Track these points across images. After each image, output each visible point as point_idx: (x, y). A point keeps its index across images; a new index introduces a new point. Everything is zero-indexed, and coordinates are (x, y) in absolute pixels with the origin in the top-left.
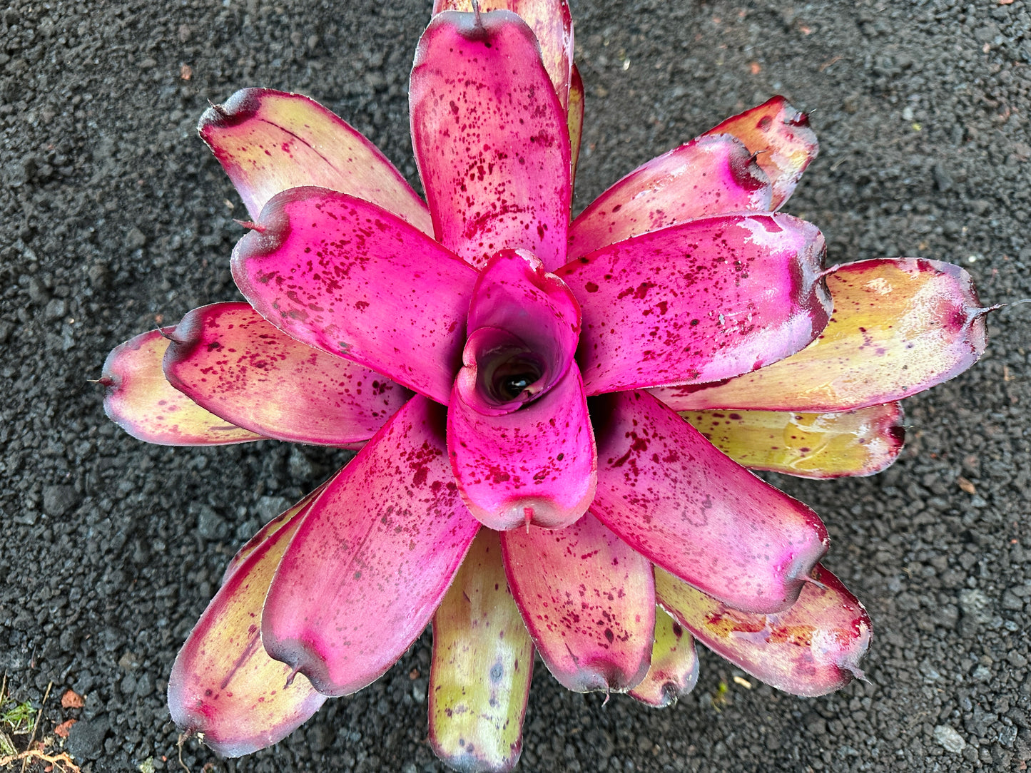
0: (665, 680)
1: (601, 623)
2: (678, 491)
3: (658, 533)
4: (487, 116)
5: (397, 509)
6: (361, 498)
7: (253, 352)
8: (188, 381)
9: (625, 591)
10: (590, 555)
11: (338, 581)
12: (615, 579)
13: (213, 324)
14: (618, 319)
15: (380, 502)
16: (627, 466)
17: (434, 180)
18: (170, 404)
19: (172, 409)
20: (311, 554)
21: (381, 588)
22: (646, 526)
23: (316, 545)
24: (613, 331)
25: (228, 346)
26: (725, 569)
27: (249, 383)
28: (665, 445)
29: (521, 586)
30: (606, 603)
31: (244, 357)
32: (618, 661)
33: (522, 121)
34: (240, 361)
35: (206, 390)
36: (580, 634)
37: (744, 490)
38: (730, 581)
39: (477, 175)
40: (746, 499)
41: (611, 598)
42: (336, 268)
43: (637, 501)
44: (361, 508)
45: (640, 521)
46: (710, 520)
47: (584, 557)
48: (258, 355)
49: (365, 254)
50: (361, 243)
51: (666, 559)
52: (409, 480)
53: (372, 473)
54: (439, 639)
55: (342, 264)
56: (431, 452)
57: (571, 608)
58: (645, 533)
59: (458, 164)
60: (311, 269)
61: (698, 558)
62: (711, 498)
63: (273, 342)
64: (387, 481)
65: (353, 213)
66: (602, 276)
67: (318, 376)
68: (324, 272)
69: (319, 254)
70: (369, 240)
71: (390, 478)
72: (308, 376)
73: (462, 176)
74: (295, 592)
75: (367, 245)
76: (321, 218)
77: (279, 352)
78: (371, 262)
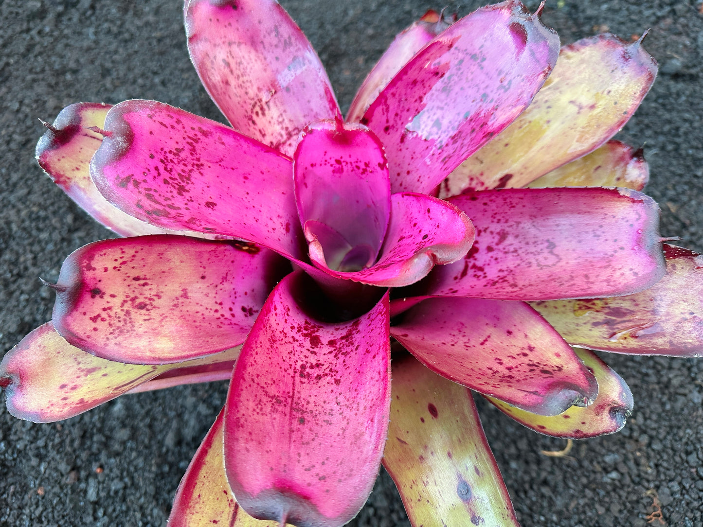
0: (608, 407)
1: (532, 370)
2: (523, 255)
3: (529, 288)
4: (251, 65)
5: (309, 365)
6: (275, 361)
7: (132, 296)
9: (533, 345)
10: (486, 340)
11: (286, 429)
12: (518, 343)
13: (90, 268)
14: (408, 160)
15: (292, 363)
16: (471, 272)
17: (230, 112)
18: (72, 385)
19: (74, 388)
21: (329, 423)
22: (516, 289)
23: (251, 405)
24: (408, 173)
25: (109, 292)
26: (597, 276)
27: (136, 325)
28: (492, 233)
30: (526, 360)
31: (125, 301)
32: (569, 381)
33: (277, 59)
34: (122, 305)
35: (99, 339)
36: (523, 381)
38: (608, 281)
39: (260, 112)
40: (575, 219)
41: (525, 355)
42: (179, 174)
43: (497, 282)
44: (278, 369)
45: (510, 289)
46: (562, 255)
47: (482, 344)
48: (136, 298)
49: (198, 160)
50: (193, 151)
51: (550, 294)
52: (307, 344)
53: (274, 341)
55: (183, 171)
57: (500, 374)
58: (520, 292)
59: (244, 105)
60: (159, 174)
61: (572, 282)
62: (551, 240)
63: (145, 284)
64: (289, 347)
65: (178, 122)
66: (382, 132)
67: (193, 308)
68: (170, 178)
69: (162, 161)
70: (198, 146)
71: (291, 346)
72: (185, 309)
73: (250, 113)
74: (250, 448)
75: (198, 151)
76: (156, 127)
77: (154, 293)
78: (206, 167)
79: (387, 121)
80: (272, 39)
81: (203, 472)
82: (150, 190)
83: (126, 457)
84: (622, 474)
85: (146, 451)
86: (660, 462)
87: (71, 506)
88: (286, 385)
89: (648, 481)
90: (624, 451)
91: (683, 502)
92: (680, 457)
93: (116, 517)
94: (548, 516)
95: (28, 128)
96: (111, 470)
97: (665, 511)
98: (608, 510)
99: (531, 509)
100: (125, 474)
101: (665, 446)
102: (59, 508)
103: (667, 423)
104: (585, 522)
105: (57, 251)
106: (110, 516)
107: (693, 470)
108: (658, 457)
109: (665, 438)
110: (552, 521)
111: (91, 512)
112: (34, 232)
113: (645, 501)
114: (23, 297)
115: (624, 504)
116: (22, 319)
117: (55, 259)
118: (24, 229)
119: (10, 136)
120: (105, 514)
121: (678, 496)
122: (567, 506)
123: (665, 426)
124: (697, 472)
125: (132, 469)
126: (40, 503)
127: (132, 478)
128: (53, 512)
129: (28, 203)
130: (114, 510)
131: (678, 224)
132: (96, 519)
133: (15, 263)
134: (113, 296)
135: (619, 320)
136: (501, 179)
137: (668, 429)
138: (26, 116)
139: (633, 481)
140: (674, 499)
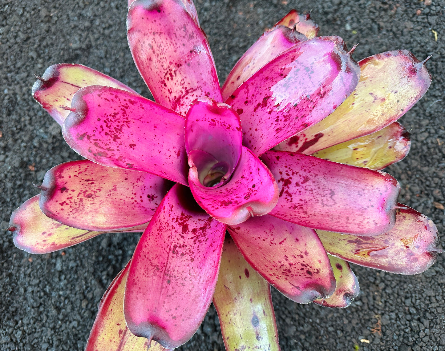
0: (343, 293)
1: (302, 269)
2: (315, 194)
3: (314, 217)
4: (167, 47)
5: (178, 245)
6: (159, 243)
7: (84, 190)
8: (54, 212)
9: (308, 251)
10: (283, 242)
11: (160, 287)
12: (300, 248)
13: (60, 177)
14: (257, 122)
15: (169, 244)
16: (284, 195)
17: (151, 81)
18: (48, 233)
19: (50, 235)
20: (141, 275)
21: (183, 285)
22: (306, 216)
23: (142, 271)
24: (256, 130)
25: (71, 188)
26: (354, 220)
27: (86, 207)
28: (300, 176)
29: (255, 264)
30: (301, 260)
31: (80, 193)
32: (320, 282)
33: (184, 45)
34: (78, 196)
35: (65, 215)
36: (295, 277)
37: (348, 178)
38: (359, 225)
39: (170, 78)
40: (350, 182)
41: (302, 257)
42: (115, 128)
43: (297, 207)
44: (160, 248)
45: (302, 215)
46: (337, 201)
47: (280, 243)
48: (87, 191)
49: (127, 118)
50: (124, 113)
51: (323, 226)
52: (180, 231)
53: (161, 230)
54: (220, 311)
55: (118, 126)
56: (186, 217)
57: (284, 267)
58: (307, 219)
59: (160, 74)
60: (103, 130)
61: (338, 220)
62: (333, 190)
63: (93, 183)
64: (169, 233)
65: (116, 97)
66: (243, 103)
67: (119, 197)
68: (110, 131)
69: (105, 122)
70: (128, 111)
71: (170, 232)
72: (114, 197)
73: (163, 79)
74: (139, 297)
75: (127, 114)
76: (102, 101)
77: (97, 188)
78: (131, 122)
79: (247, 98)
80: (181, 32)
81: (115, 297)
82: (97, 140)
83: (78, 249)
84: (363, 303)
85: (90, 248)
86: (388, 300)
87: (47, 271)
88: (164, 258)
89: (378, 310)
90: (368, 290)
91: (395, 325)
92: (401, 299)
93: (71, 281)
94: (314, 320)
95: (29, 28)
96: (70, 255)
97: (384, 328)
98: (350, 322)
99: (305, 314)
100: (77, 258)
101: (393, 292)
102: (40, 271)
103: (398, 279)
104: (335, 327)
105: (44, 117)
106: (68, 280)
107: (407, 308)
108: (388, 297)
109: (395, 287)
110: (316, 323)
111: (58, 276)
112: (30, 103)
113: (373, 321)
114: (23, 144)
115: (361, 320)
116: (22, 159)
117: (43, 122)
118: (24, 100)
119: (17, 33)
120: (65, 278)
121: (393, 321)
122: (326, 316)
123: (397, 280)
124: (409, 309)
125: (81, 256)
126: (30, 266)
127: (81, 261)
128: (37, 272)
129: (27, 82)
130: (70, 277)
131: (440, 154)
132: (60, 280)
133: (19, 121)
134: (73, 191)
135: (364, 241)
136: (316, 136)
137: (398, 282)
138: (27, 20)
139: (369, 308)
140: (391, 322)
